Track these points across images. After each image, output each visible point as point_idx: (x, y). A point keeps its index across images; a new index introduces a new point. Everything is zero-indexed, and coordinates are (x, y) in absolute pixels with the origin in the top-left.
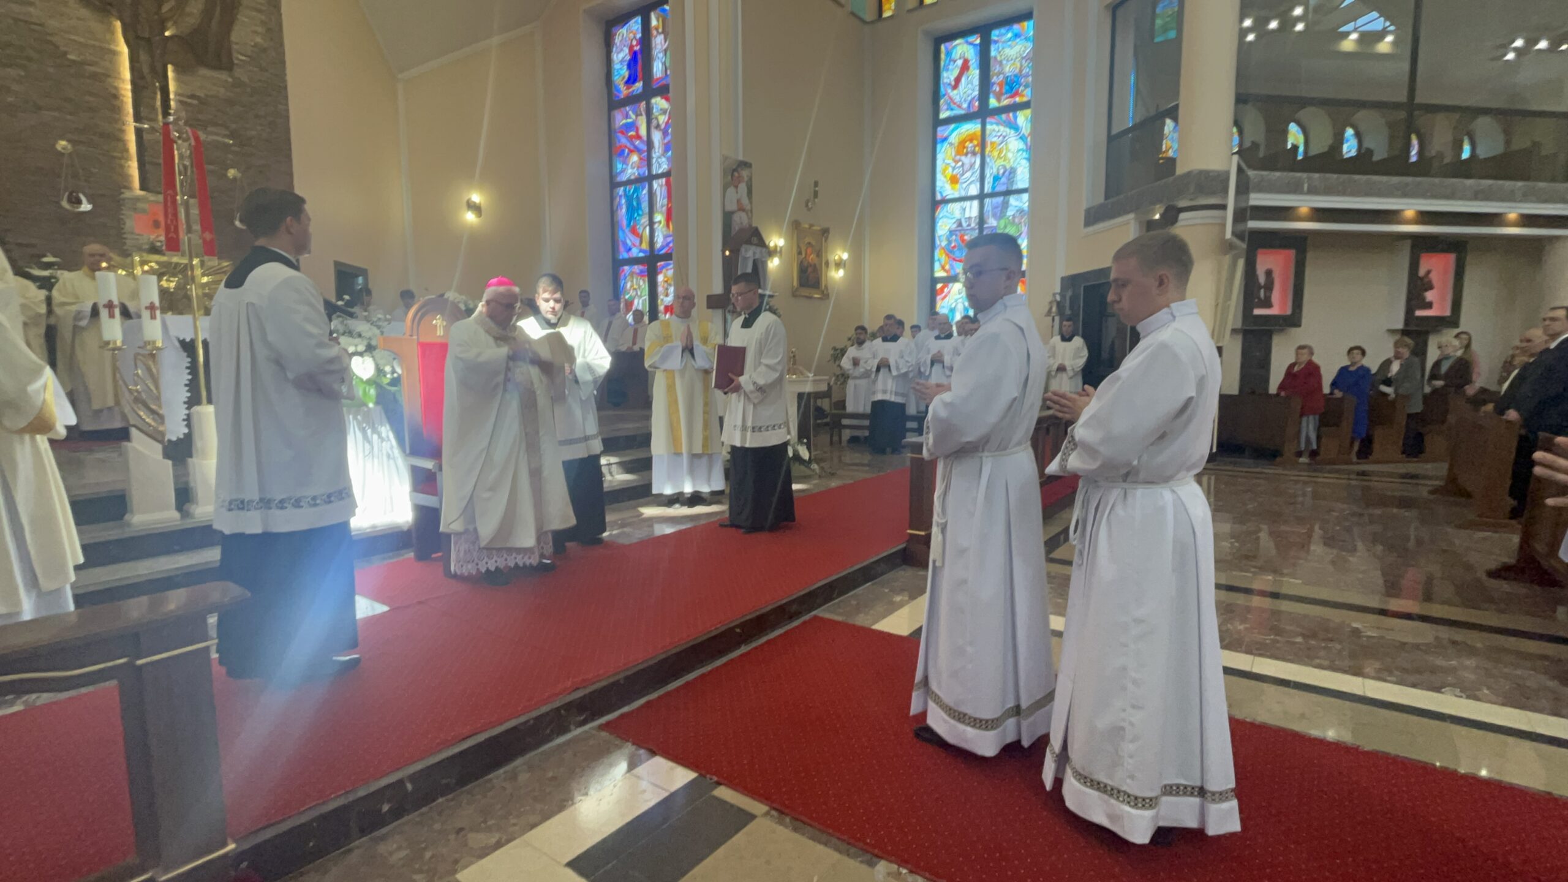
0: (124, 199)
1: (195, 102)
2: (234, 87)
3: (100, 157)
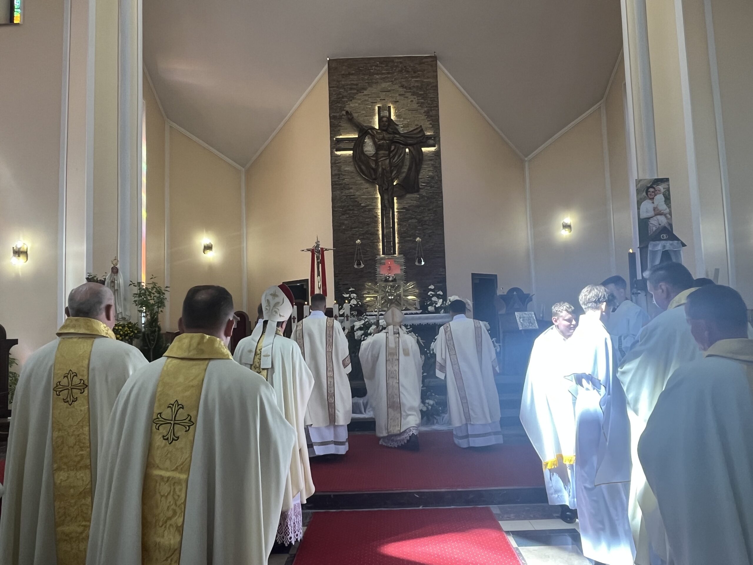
0: (377, 260)
1: (404, 210)
2: (419, 199)
3: (370, 243)
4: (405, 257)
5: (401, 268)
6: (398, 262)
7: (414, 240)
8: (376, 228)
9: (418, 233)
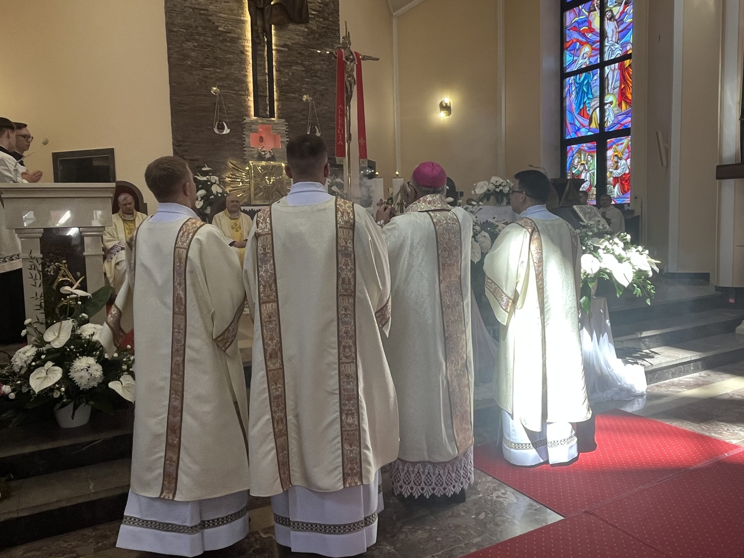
0: (245, 124)
1: (286, 49)
2: (308, 35)
3: (233, 95)
4: (287, 123)
5: (283, 140)
6: (276, 130)
7: (300, 97)
8: (243, 71)
9: (305, 88)
